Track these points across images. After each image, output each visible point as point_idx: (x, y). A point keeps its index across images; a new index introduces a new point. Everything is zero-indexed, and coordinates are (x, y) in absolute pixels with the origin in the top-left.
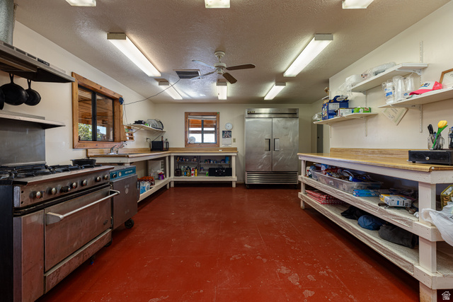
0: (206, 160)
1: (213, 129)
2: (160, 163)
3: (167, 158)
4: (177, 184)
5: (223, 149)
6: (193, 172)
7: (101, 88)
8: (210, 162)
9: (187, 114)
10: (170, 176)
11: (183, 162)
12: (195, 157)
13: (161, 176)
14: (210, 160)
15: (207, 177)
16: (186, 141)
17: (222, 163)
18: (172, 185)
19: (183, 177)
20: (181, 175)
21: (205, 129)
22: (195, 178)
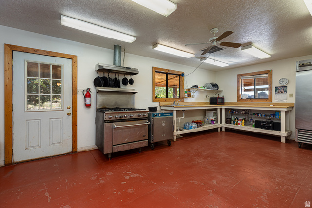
0: (254, 114)
1: (267, 86)
2: (212, 112)
3: (219, 110)
4: (227, 129)
5: (275, 104)
6: (239, 122)
7: (169, 70)
8: (258, 115)
9: (240, 76)
10: (221, 122)
11: (232, 113)
12: (244, 110)
13: (212, 122)
14: (258, 114)
15: (254, 128)
16: (239, 97)
17: (272, 117)
18: (223, 130)
19: (232, 125)
20: (230, 123)
21: (257, 87)
22: (241, 127)
